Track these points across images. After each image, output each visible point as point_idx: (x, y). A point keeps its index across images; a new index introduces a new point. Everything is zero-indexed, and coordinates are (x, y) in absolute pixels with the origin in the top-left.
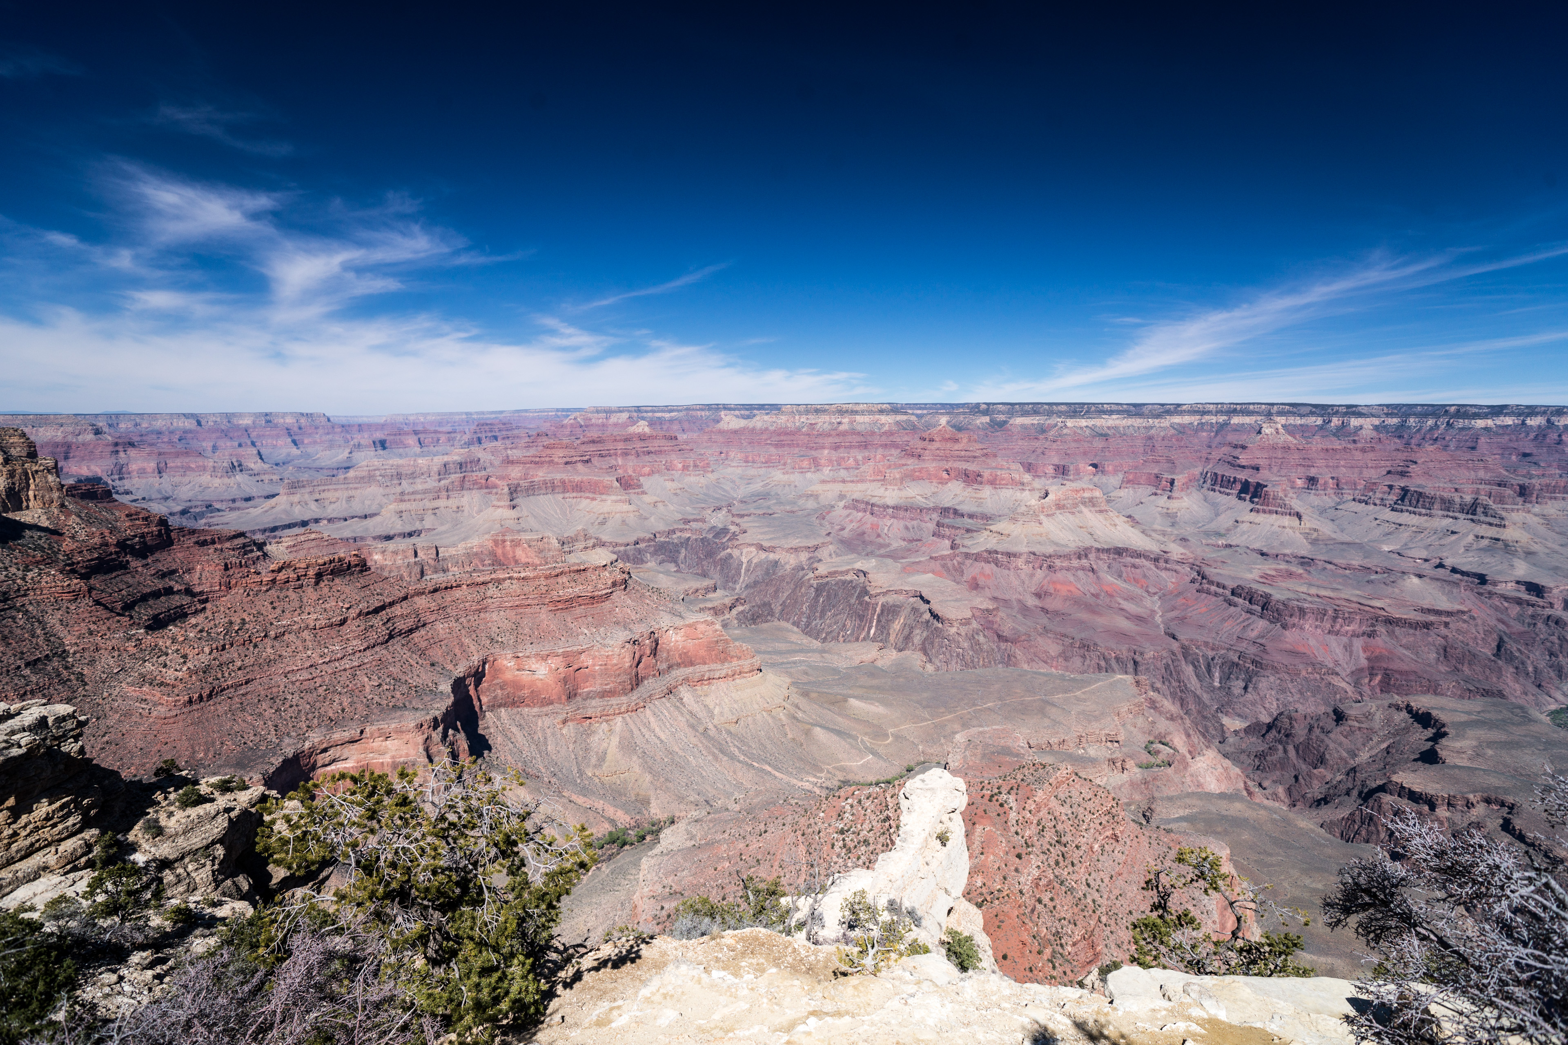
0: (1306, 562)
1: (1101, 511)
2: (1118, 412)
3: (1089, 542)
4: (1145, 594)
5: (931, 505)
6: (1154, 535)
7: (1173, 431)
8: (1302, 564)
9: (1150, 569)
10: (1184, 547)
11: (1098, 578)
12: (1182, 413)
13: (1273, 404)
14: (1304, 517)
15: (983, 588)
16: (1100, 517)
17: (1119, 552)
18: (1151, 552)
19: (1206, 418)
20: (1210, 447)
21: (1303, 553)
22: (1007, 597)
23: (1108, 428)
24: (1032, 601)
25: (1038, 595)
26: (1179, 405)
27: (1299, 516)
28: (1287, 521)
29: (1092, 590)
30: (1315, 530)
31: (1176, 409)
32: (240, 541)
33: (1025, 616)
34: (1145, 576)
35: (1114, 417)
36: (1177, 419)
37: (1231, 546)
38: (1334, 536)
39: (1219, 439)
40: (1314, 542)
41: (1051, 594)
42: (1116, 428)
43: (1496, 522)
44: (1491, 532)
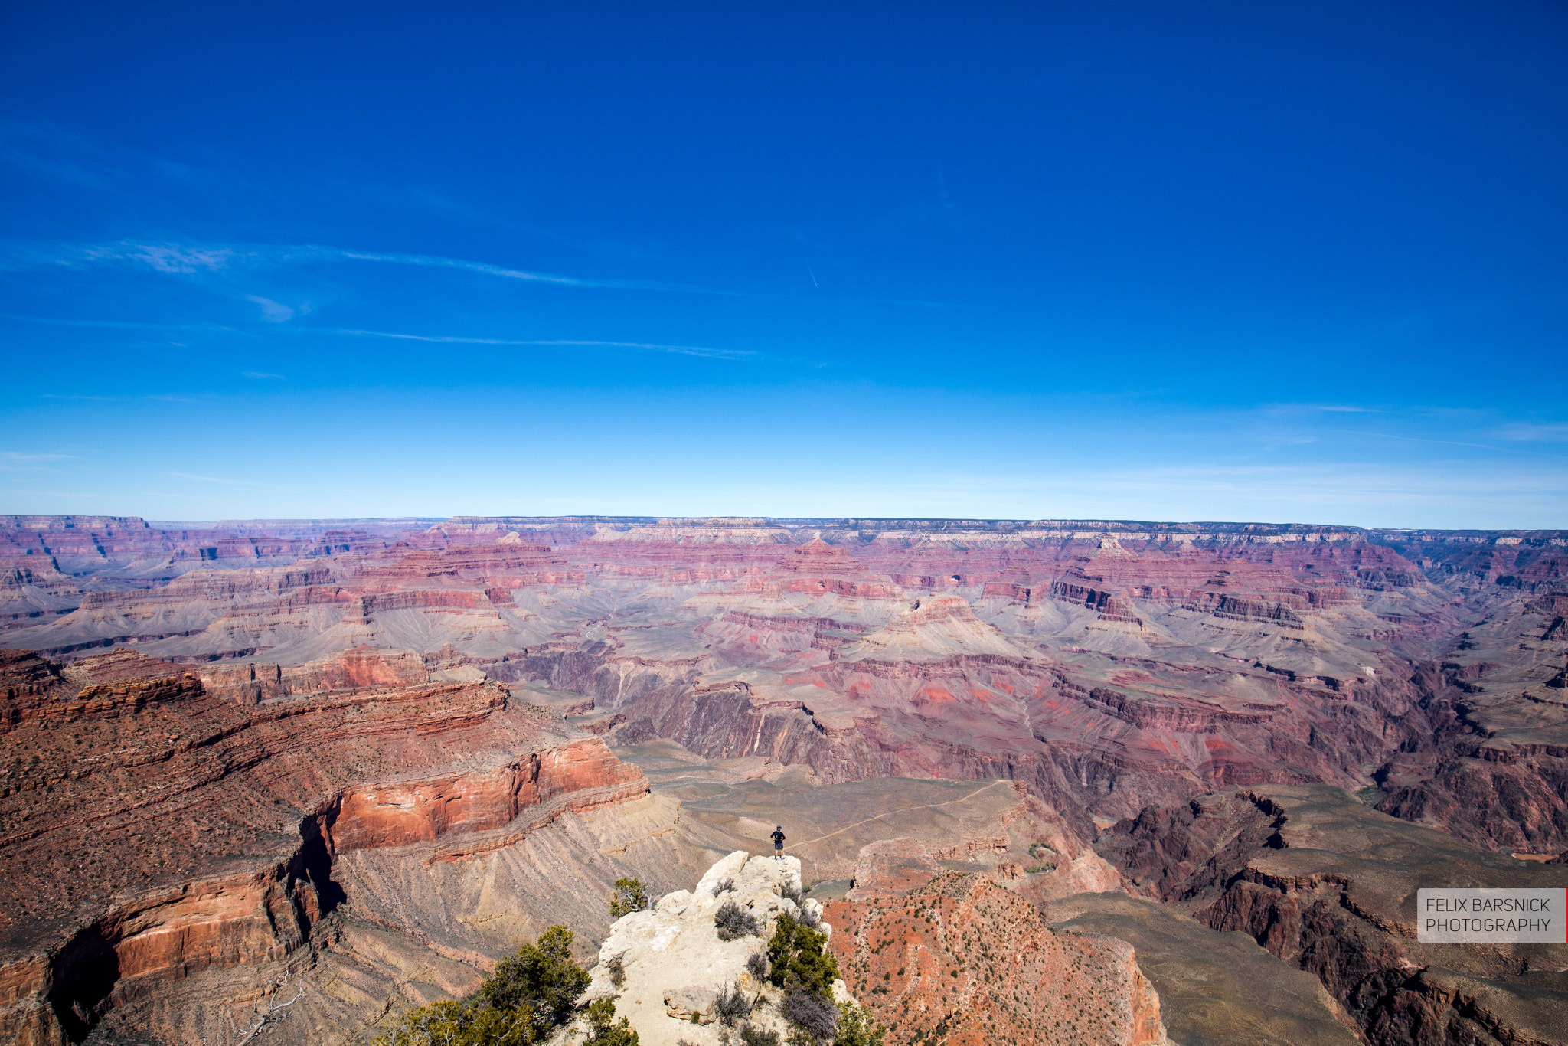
0: (1150, 664)
1: (968, 620)
2: (976, 528)
3: (959, 651)
4: (1013, 699)
5: (808, 616)
6: (1017, 642)
7: (1024, 546)
8: (1146, 666)
9: (1015, 675)
10: (1044, 653)
11: (970, 684)
12: (1030, 529)
13: (1108, 522)
14: (1144, 623)
15: (863, 698)
16: (968, 626)
17: (987, 659)
18: (1016, 658)
19: (1052, 534)
20: (1057, 559)
21: (1146, 656)
22: (886, 706)
23: (968, 542)
24: (910, 710)
25: (915, 703)
26: (1028, 522)
27: (1140, 622)
28: (1131, 627)
29: (965, 697)
30: (1154, 635)
31: (1026, 525)
32: (30, 663)
33: (904, 724)
34: (1012, 682)
35: (972, 532)
36: (1027, 535)
37: (1084, 651)
38: (1170, 640)
39: (1064, 552)
40: (1154, 646)
41: (927, 702)
42: (974, 542)
43: (1296, 624)
44: (1294, 634)
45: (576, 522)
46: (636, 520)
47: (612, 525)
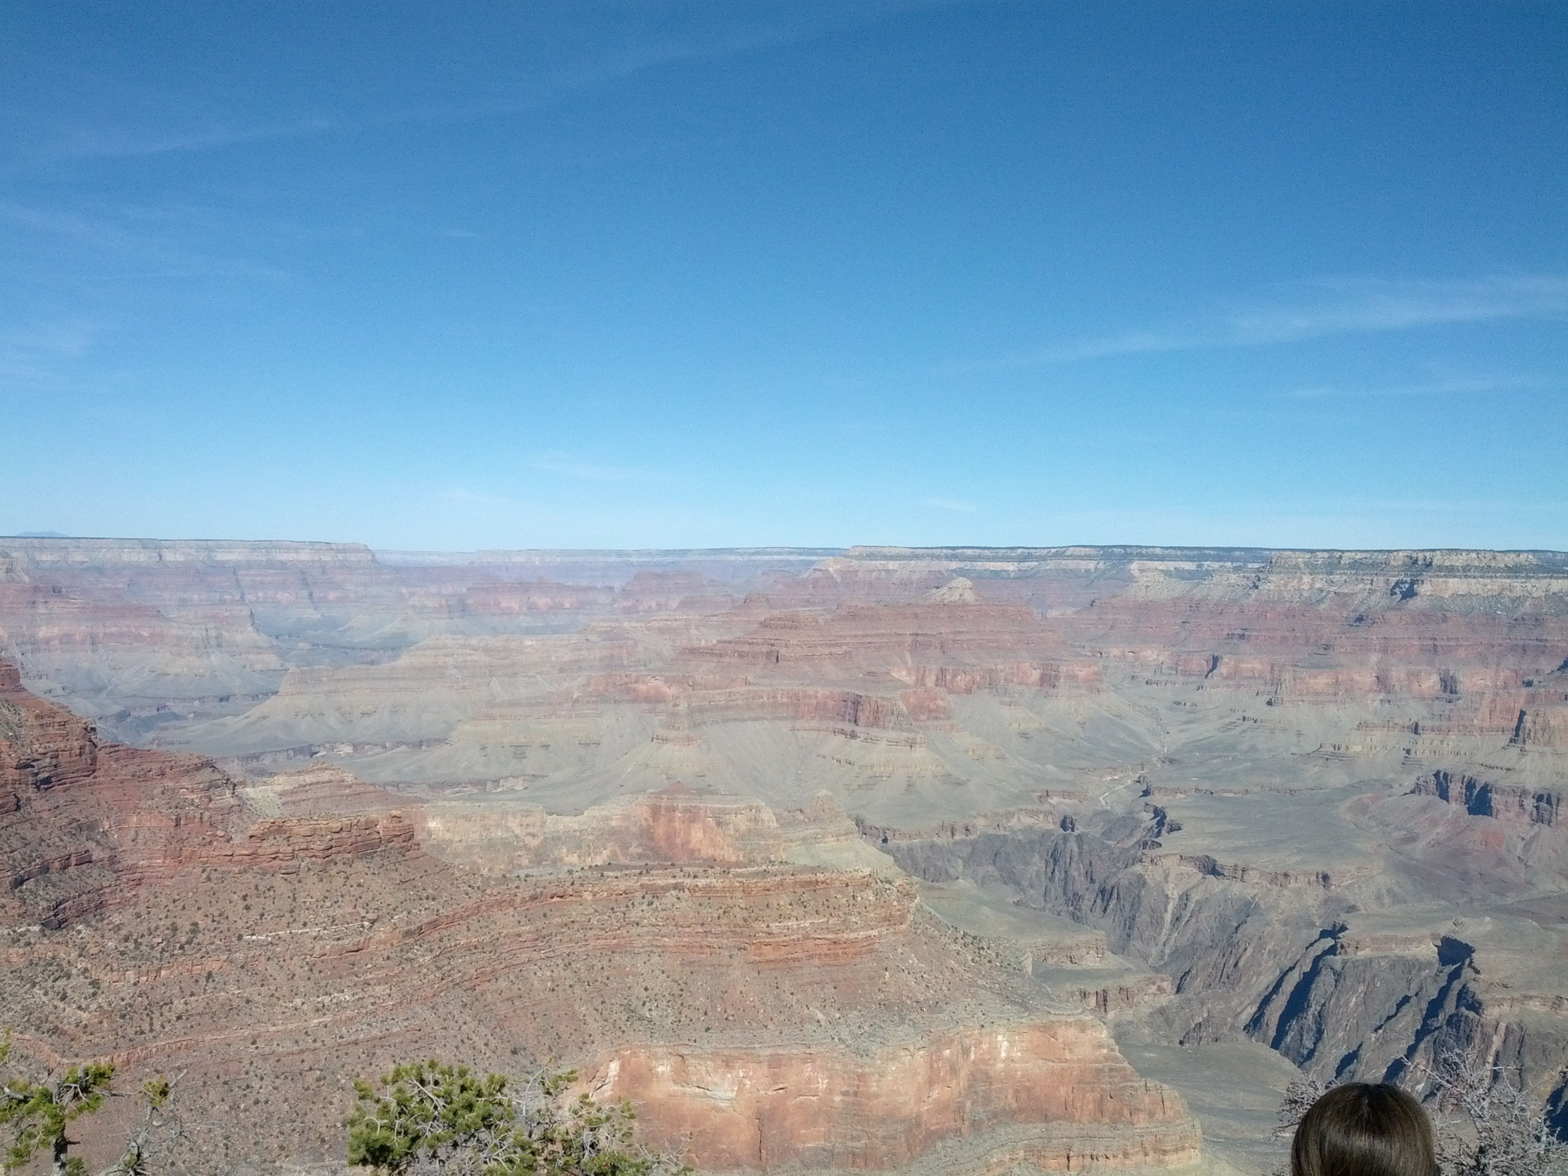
32: (206, 775)
45: (1089, 557)
46: (1224, 554)
47: (1171, 565)
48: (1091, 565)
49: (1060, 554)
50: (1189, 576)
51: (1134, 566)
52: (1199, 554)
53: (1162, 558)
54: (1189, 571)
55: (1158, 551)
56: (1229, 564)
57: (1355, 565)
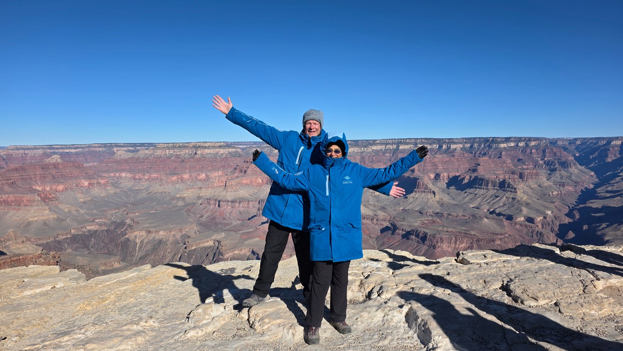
0: (439, 215)
4: (369, 238)
5: (254, 199)
10: (385, 212)
12: (376, 144)
14: (436, 194)
18: (369, 215)
19: (388, 146)
21: (438, 211)
26: (375, 140)
28: (430, 196)
30: (442, 199)
37: (406, 210)
38: (450, 201)
39: (394, 157)
40: (442, 205)
43: (513, 190)
44: (512, 195)
45: (99, 147)
46: (142, 145)
47: (126, 149)
48: (101, 149)
49: (89, 146)
50: (133, 151)
51: (115, 149)
52: (134, 145)
53: (123, 147)
54: (132, 150)
55: (122, 144)
56: (144, 148)
57: (180, 147)
